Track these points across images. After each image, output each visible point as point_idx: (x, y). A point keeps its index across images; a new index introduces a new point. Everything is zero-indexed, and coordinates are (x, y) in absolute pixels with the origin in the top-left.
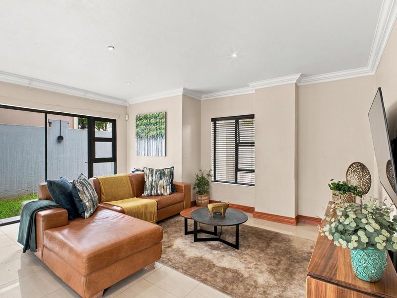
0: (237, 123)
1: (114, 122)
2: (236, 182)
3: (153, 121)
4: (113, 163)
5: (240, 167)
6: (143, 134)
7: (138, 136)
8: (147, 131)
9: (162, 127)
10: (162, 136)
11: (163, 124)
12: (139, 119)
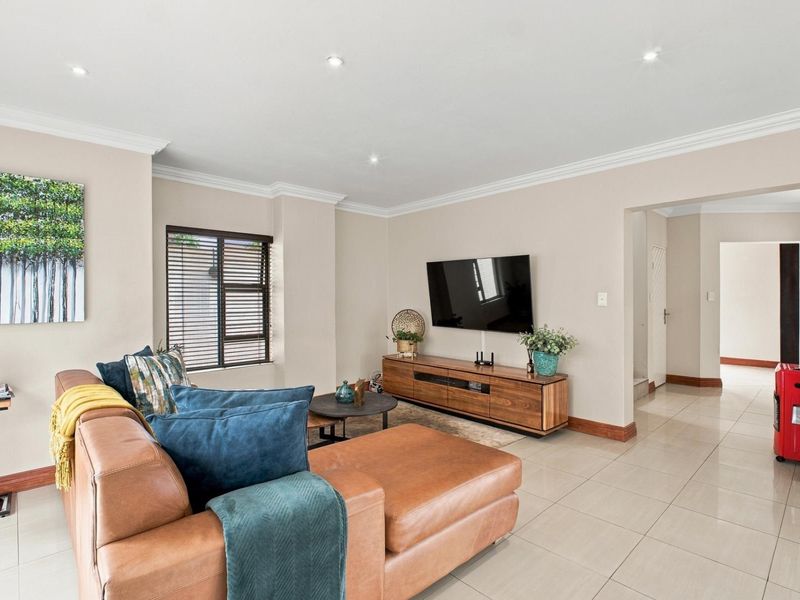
2: (222, 364)
9: (72, 229)
10: (73, 258)
11: (76, 220)
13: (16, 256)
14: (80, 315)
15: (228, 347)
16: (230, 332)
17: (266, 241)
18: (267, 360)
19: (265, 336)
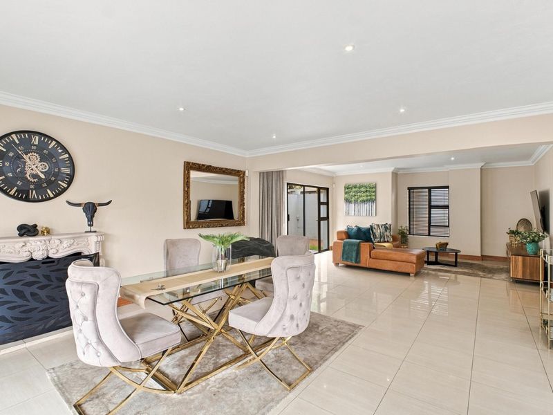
0: (430, 192)
1: (327, 189)
2: (429, 235)
3: (363, 189)
4: (326, 221)
5: (432, 223)
6: (353, 199)
7: (347, 201)
8: (356, 197)
9: (373, 194)
10: (373, 201)
11: (374, 192)
12: (348, 188)
13: (363, 201)
14: (375, 215)
15: (432, 229)
17: (449, 188)
18: (449, 236)
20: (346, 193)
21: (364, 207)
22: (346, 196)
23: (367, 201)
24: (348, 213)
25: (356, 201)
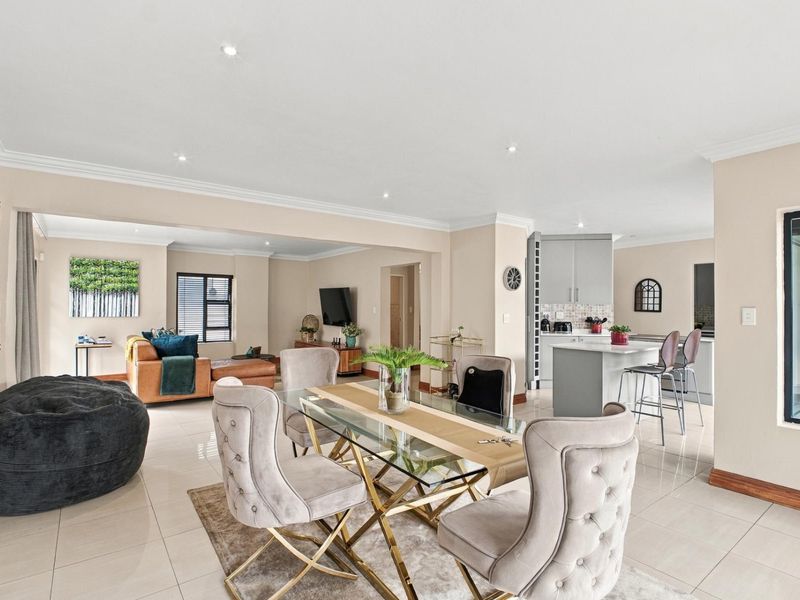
0: (206, 281)
2: (205, 341)
3: (113, 270)
6: (91, 286)
7: (77, 289)
8: (98, 282)
9: (134, 280)
10: (134, 291)
11: (136, 276)
12: (78, 265)
13: (114, 291)
14: (137, 315)
15: (208, 332)
16: (209, 325)
17: (231, 278)
18: (230, 340)
19: (229, 328)
20: (73, 274)
21: (113, 303)
22: (75, 279)
23: (123, 291)
24: (76, 313)
25: (97, 290)
